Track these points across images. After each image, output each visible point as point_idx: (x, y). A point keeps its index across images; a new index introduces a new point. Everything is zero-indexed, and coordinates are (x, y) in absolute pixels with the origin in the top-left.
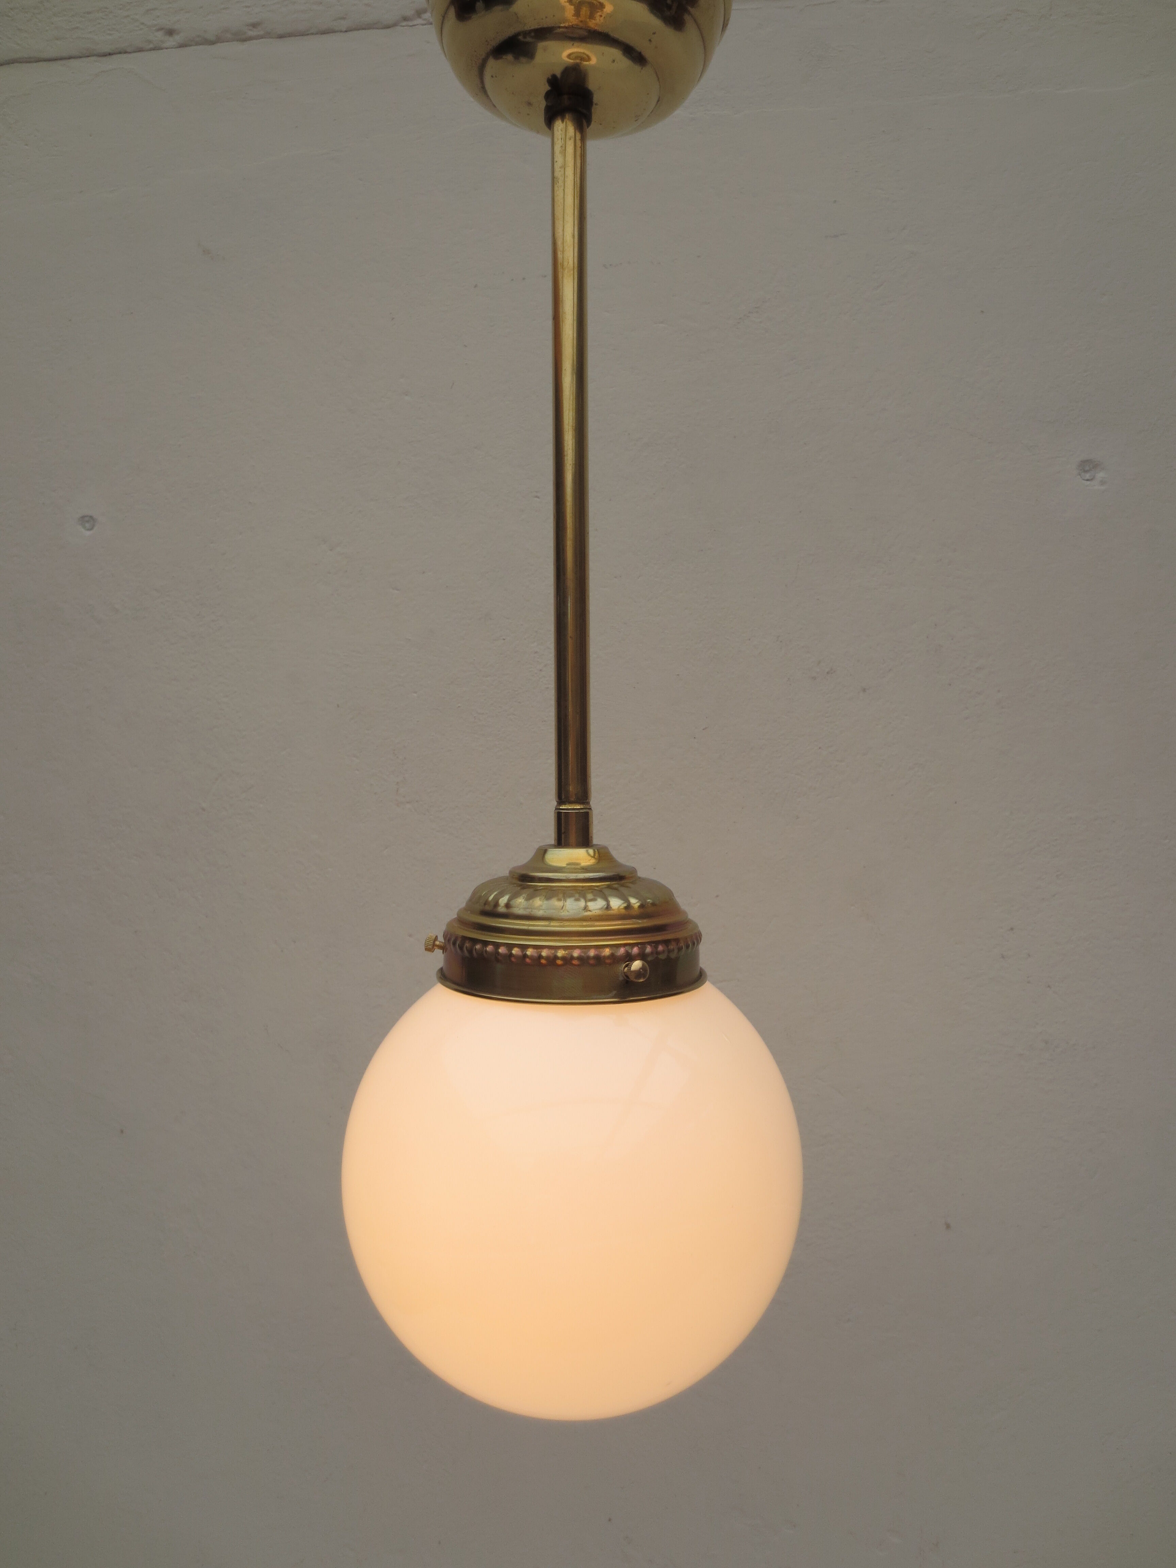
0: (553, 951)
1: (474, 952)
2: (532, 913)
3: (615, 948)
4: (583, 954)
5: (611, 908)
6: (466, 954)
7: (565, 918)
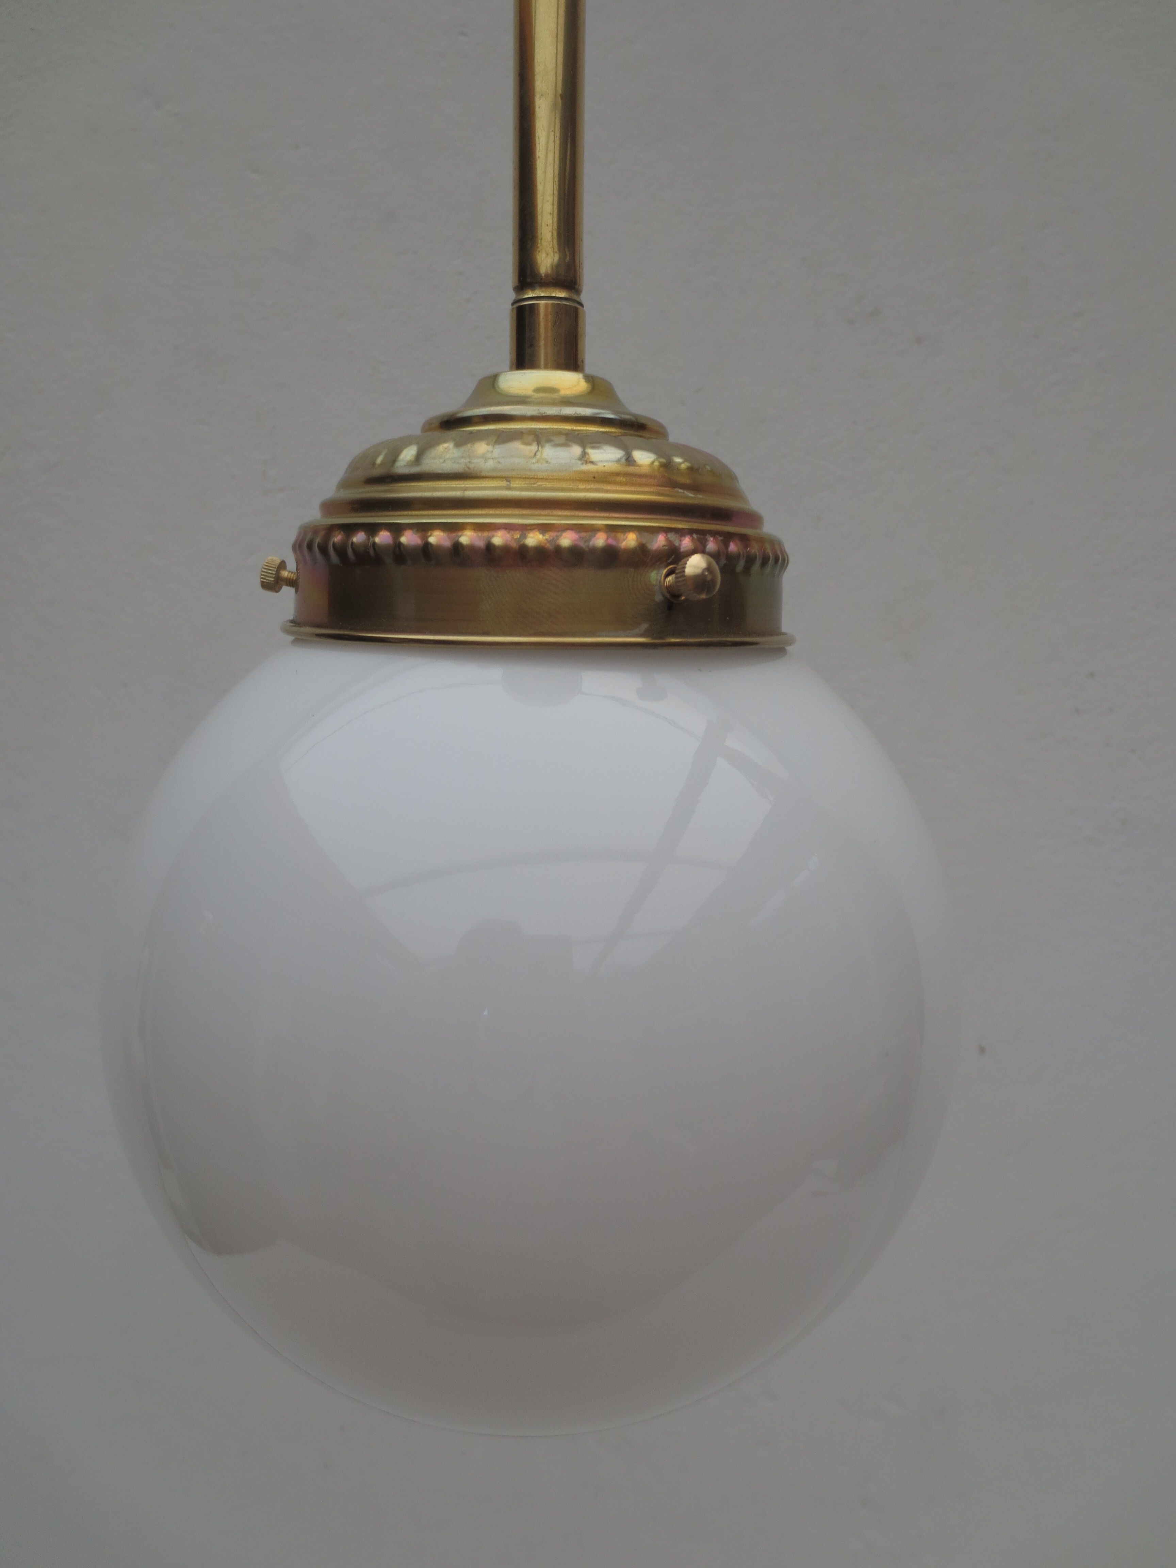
0: (517, 536)
1: (350, 551)
2: (471, 466)
3: (646, 534)
4: (582, 545)
5: (635, 461)
6: (335, 559)
7: (540, 475)
